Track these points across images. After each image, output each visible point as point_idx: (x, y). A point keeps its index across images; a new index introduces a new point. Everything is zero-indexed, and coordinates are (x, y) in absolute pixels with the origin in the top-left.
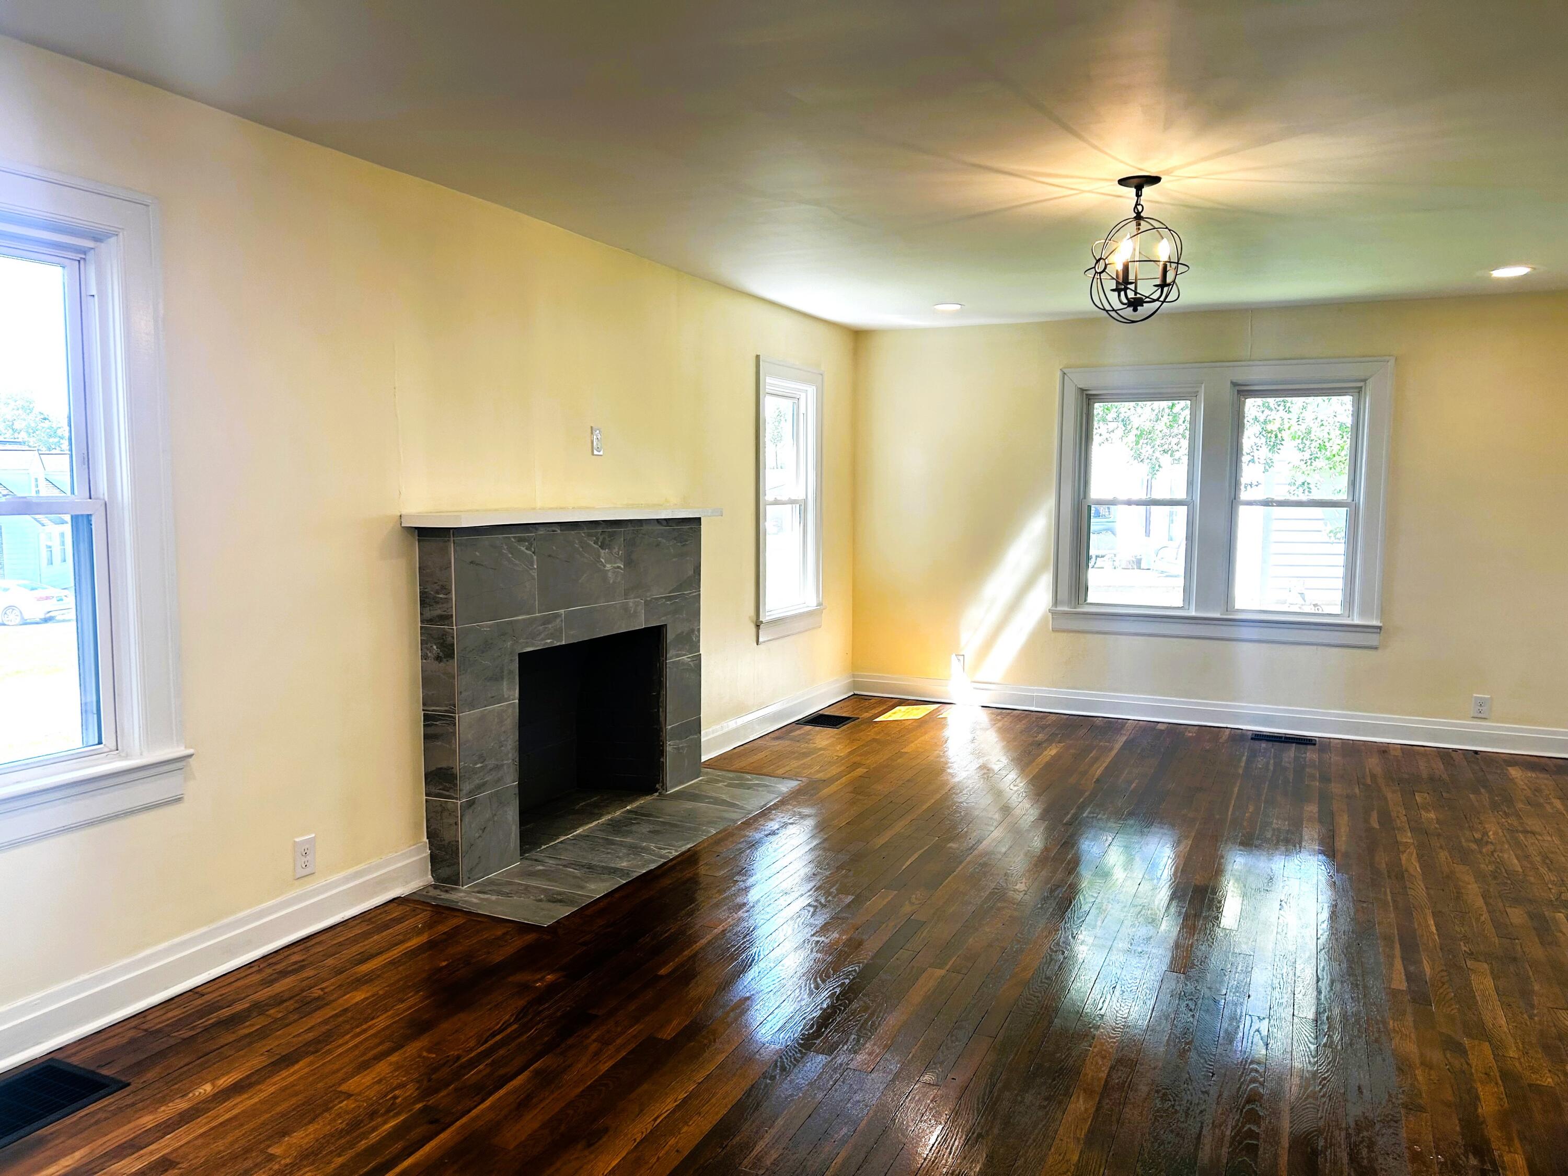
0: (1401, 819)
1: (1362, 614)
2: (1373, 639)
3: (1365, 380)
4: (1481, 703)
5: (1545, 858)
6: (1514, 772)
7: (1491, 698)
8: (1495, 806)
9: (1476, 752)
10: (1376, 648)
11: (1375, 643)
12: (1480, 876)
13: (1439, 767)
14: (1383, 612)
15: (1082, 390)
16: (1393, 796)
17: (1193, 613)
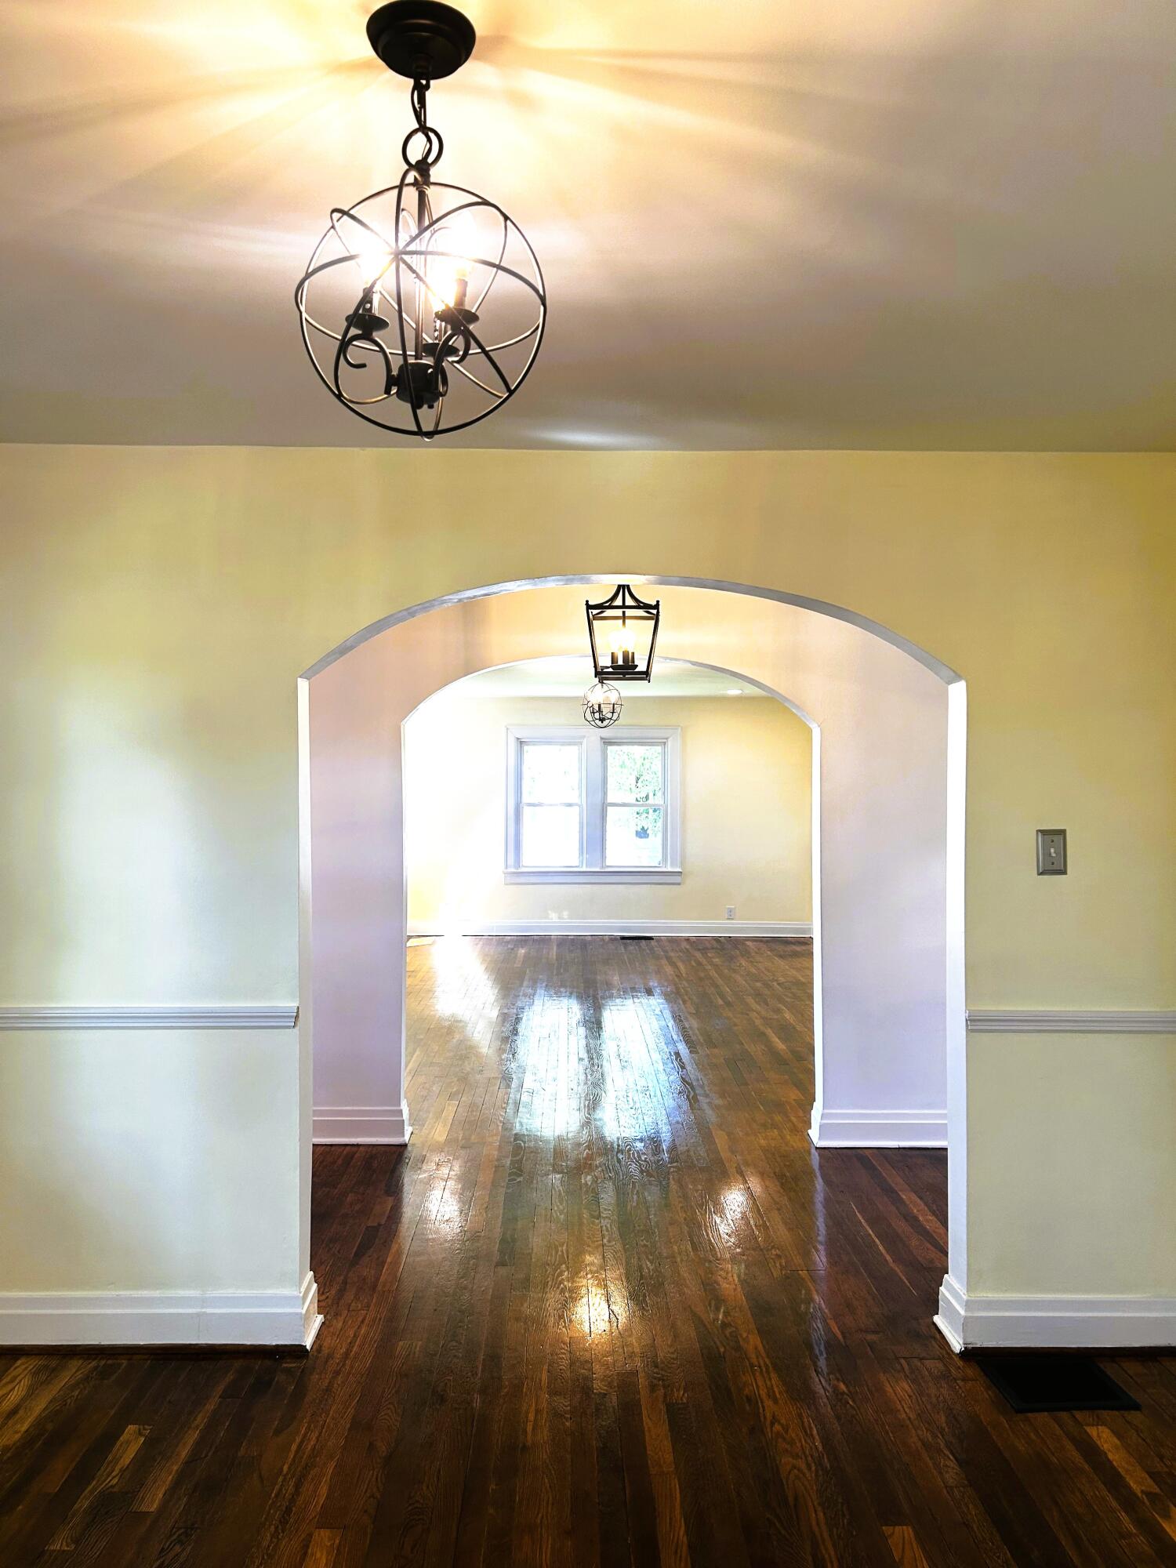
0: (704, 962)
1: (672, 865)
2: (677, 879)
3: (667, 739)
4: (730, 911)
5: (766, 969)
6: (748, 943)
7: (735, 908)
8: (743, 956)
9: (730, 937)
10: (679, 884)
11: (678, 881)
12: (742, 976)
13: (715, 944)
14: (682, 864)
15: (518, 739)
16: (698, 955)
17: (584, 869)
